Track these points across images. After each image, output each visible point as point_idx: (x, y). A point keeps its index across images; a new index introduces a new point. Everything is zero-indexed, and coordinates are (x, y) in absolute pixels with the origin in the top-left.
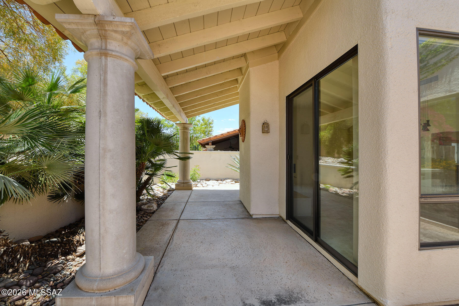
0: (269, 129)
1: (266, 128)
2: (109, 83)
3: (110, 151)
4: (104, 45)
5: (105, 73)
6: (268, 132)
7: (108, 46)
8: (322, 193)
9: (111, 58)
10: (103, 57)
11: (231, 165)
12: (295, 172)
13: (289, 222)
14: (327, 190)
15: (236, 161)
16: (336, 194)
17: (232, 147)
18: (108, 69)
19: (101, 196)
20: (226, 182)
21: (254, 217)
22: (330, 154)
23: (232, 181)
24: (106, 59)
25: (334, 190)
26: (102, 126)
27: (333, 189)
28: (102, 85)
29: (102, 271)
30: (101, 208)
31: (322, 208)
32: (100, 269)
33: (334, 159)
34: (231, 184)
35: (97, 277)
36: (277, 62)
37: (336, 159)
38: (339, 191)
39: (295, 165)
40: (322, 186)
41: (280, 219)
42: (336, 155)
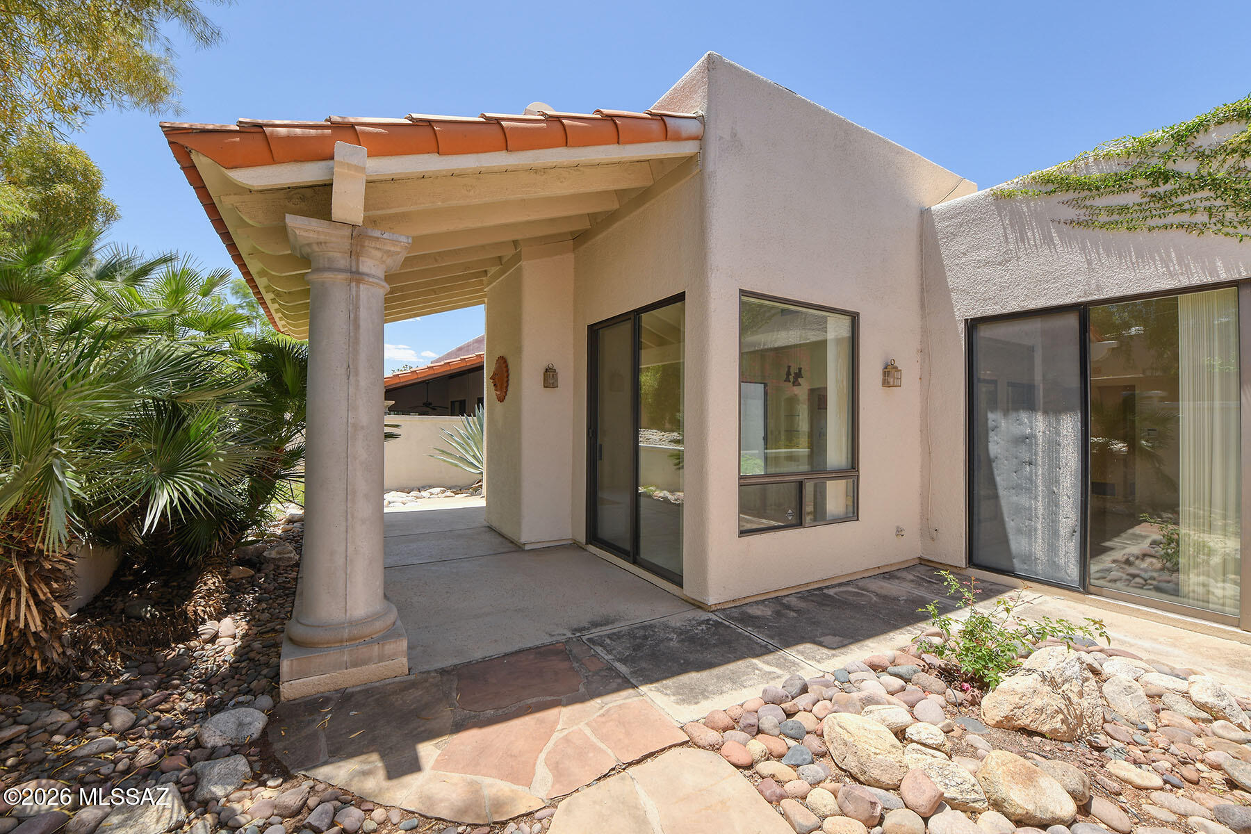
0: (557, 381)
1: (550, 377)
2: (363, 324)
3: (362, 428)
4: (354, 264)
5: (357, 308)
6: (554, 386)
7: (361, 267)
8: (643, 500)
9: (365, 286)
10: (354, 284)
11: (443, 451)
12: (601, 459)
13: (592, 548)
14: (650, 496)
15: (457, 442)
16: (666, 500)
17: (430, 404)
18: (361, 303)
19: (349, 497)
20: (432, 494)
21: (527, 548)
22: (657, 424)
23: (444, 492)
24: (358, 287)
25: (662, 495)
26: (352, 390)
27: (659, 494)
28: (351, 328)
29: (348, 614)
30: (349, 516)
31: (642, 523)
32: (346, 610)
33: (663, 433)
34: (446, 497)
35: (344, 623)
36: (571, 256)
37: (667, 435)
38: (670, 496)
39: (601, 446)
40: (641, 490)
41: (575, 546)
42: (668, 426)
